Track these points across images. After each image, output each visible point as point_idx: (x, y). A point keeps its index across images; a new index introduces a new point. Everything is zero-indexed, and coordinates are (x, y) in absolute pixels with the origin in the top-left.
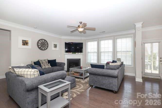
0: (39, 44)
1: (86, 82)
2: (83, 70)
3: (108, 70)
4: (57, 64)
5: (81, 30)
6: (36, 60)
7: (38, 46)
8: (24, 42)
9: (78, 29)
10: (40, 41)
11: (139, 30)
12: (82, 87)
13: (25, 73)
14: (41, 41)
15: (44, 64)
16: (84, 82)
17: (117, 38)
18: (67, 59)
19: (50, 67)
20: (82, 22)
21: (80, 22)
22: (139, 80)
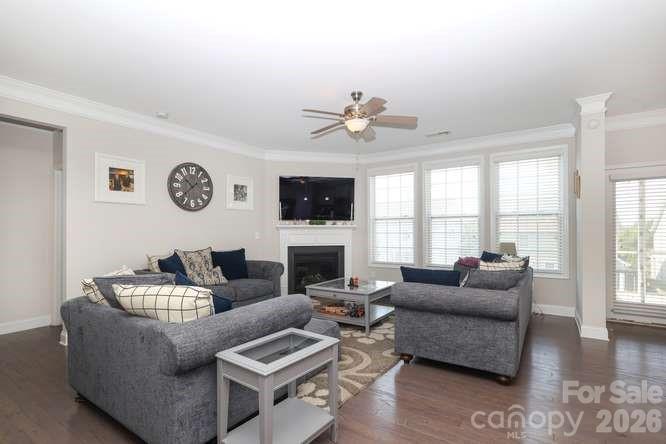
0: (176, 185)
1: (377, 341)
2: (360, 290)
3: (477, 290)
4: (250, 269)
5: (356, 124)
6: (165, 253)
7: (172, 191)
8: (117, 177)
9: (346, 123)
10: (181, 173)
11: (595, 127)
12: (367, 360)
13: (162, 302)
14: (183, 170)
15: (197, 268)
16: (370, 342)
17: (496, 160)
18: (290, 249)
19: (224, 280)
20: (360, 94)
21: (353, 94)
22: (594, 330)
